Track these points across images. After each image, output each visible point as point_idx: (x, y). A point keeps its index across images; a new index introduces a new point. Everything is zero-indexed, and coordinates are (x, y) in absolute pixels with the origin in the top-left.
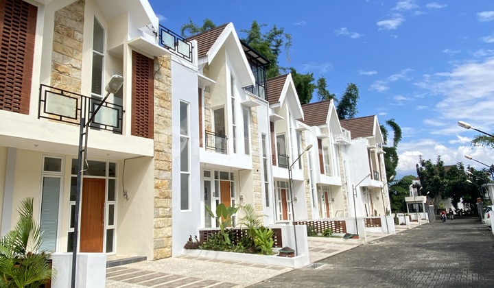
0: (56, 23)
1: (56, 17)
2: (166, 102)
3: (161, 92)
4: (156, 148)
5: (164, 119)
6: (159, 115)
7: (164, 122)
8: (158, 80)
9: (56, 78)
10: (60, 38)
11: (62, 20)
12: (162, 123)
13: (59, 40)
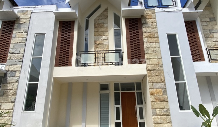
0: (95, 24)
1: (95, 22)
2: (153, 39)
3: (148, 34)
4: (148, 69)
5: (152, 49)
6: (148, 48)
7: (153, 51)
8: (146, 28)
9: (96, 48)
10: (97, 30)
11: (97, 22)
12: (152, 52)
13: (97, 31)
